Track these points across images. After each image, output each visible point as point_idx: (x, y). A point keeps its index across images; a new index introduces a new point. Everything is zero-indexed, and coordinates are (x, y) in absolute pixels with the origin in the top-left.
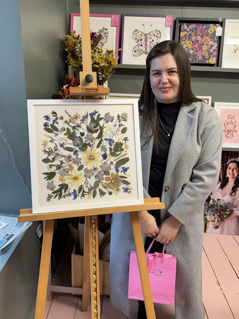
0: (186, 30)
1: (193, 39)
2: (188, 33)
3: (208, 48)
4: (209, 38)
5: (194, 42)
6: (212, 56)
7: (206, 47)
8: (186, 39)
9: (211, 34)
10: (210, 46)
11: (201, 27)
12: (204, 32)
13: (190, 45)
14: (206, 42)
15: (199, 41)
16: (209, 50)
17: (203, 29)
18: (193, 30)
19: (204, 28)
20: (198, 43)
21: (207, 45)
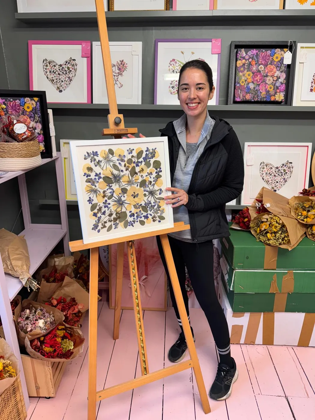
0: (244, 58)
1: (254, 69)
2: (247, 61)
3: (274, 80)
4: (274, 68)
5: (256, 74)
6: (278, 91)
7: (271, 79)
8: (244, 70)
9: (277, 62)
10: (276, 78)
11: (263, 54)
12: (268, 59)
13: (249, 77)
14: (271, 73)
15: (261, 72)
16: (275, 83)
17: (266, 55)
18: (253, 57)
19: (268, 54)
20: (260, 74)
21: (272, 76)
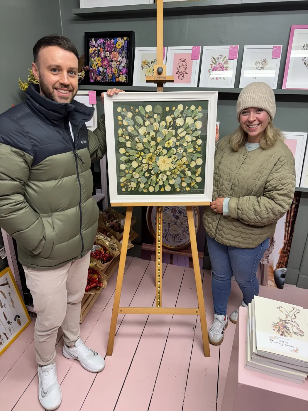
0: (94, 46)
1: (102, 55)
2: (97, 48)
3: (117, 65)
4: (117, 54)
5: (104, 59)
6: (121, 73)
7: (115, 63)
8: (95, 55)
9: (119, 49)
10: (119, 62)
11: (108, 42)
12: (112, 47)
13: (99, 62)
14: (115, 59)
15: (108, 57)
16: (118, 67)
17: (111, 43)
18: (101, 45)
19: (112, 42)
20: (107, 59)
21: (116, 61)
